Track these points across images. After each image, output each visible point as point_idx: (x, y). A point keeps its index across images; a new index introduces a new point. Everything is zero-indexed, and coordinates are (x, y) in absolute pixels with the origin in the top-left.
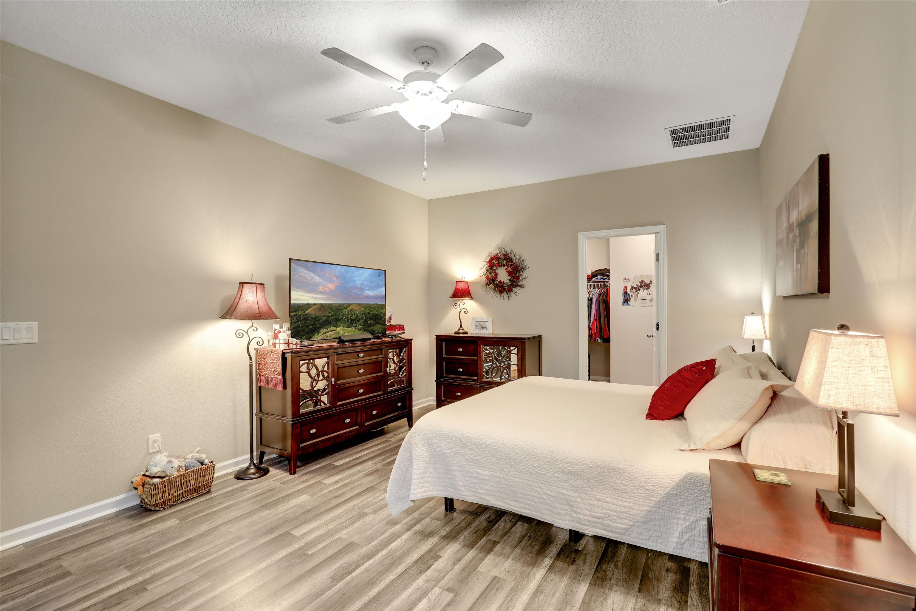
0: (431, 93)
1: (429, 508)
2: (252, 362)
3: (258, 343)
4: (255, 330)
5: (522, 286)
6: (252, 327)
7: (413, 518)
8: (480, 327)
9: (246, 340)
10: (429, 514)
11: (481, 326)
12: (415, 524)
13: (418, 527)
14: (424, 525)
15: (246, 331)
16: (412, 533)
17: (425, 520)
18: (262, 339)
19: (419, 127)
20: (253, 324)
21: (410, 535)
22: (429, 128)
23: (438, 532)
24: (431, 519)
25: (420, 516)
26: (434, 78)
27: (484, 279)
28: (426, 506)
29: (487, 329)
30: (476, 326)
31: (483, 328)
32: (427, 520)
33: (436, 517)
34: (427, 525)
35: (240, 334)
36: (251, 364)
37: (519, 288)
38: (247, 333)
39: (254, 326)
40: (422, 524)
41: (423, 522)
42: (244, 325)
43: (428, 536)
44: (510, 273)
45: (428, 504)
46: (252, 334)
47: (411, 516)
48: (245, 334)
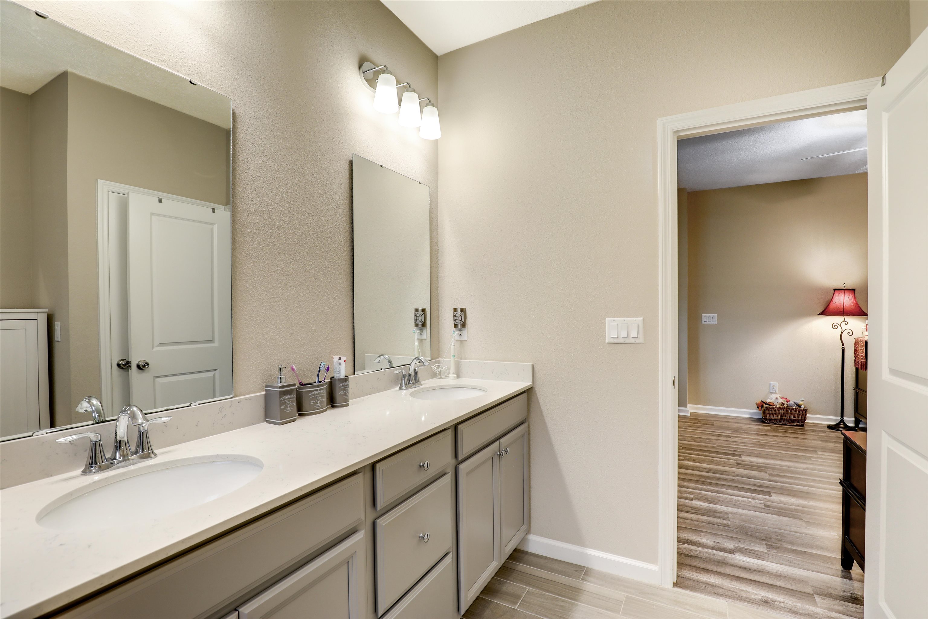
2: (844, 347)
3: (849, 333)
4: (846, 324)
6: (843, 321)
9: (839, 330)
15: (840, 324)
18: (851, 330)
20: (845, 319)
35: (835, 326)
36: (843, 348)
38: (840, 325)
39: (845, 320)
42: (838, 319)
46: (844, 327)
48: (839, 326)
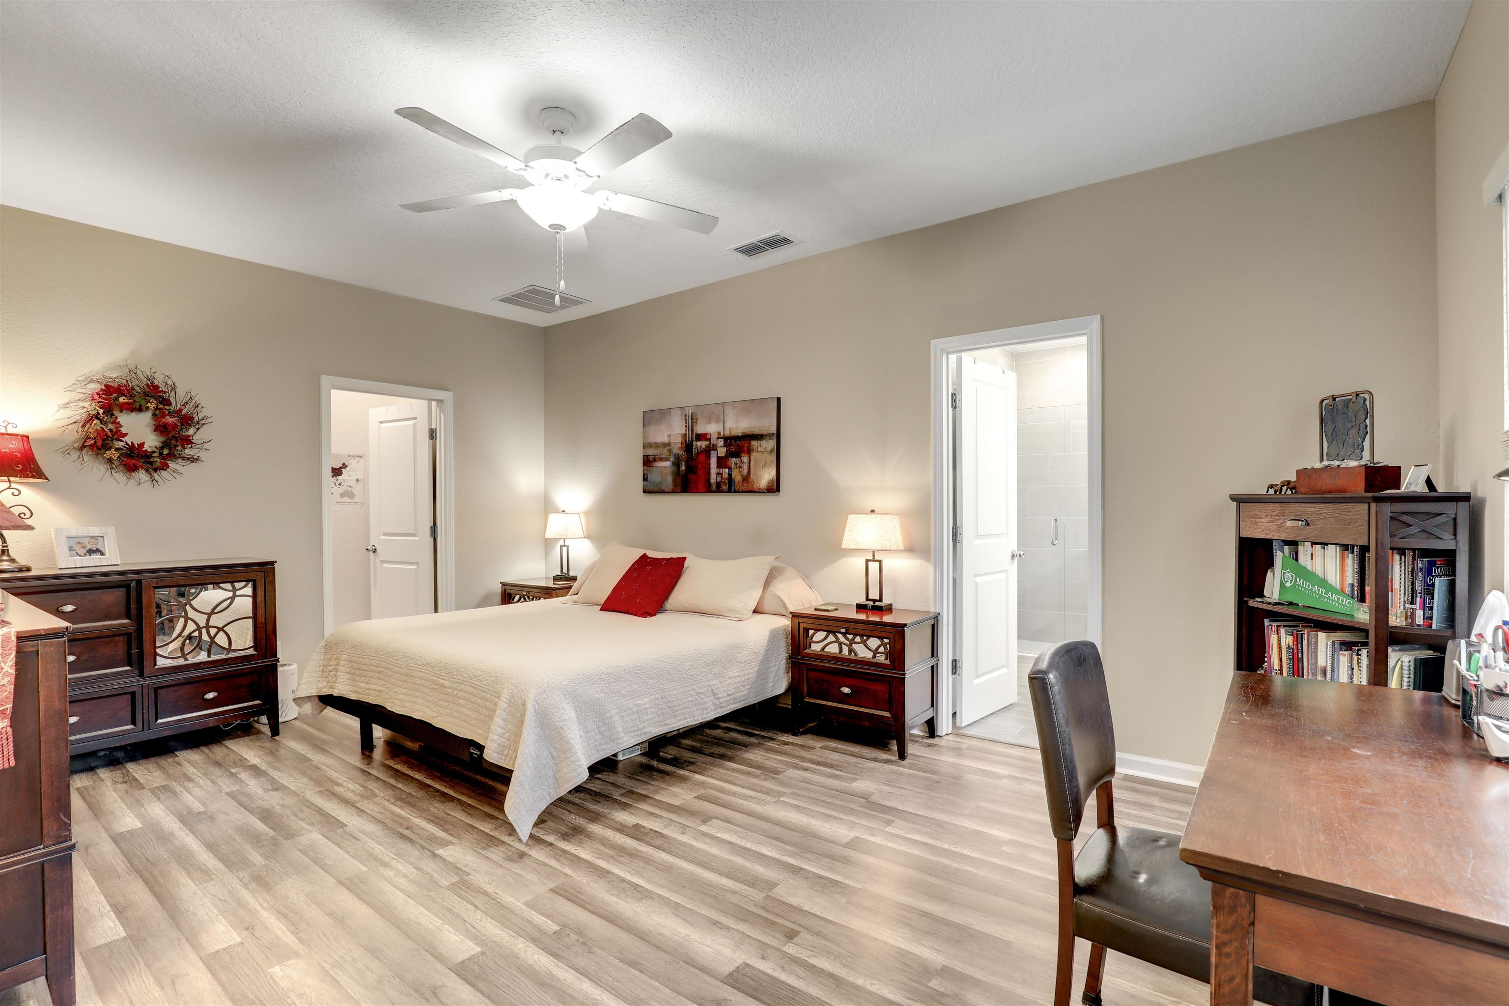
0: (566, 177)
5: (193, 460)
8: (82, 551)
11: (84, 548)
19: (550, 226)
22: (564, 228)
26: (572, 155)
27: (74, 434)
29: (102, 554)
30: (71, 549)
31: (91, 552)
37: (184, 463)
44: (160, 428)
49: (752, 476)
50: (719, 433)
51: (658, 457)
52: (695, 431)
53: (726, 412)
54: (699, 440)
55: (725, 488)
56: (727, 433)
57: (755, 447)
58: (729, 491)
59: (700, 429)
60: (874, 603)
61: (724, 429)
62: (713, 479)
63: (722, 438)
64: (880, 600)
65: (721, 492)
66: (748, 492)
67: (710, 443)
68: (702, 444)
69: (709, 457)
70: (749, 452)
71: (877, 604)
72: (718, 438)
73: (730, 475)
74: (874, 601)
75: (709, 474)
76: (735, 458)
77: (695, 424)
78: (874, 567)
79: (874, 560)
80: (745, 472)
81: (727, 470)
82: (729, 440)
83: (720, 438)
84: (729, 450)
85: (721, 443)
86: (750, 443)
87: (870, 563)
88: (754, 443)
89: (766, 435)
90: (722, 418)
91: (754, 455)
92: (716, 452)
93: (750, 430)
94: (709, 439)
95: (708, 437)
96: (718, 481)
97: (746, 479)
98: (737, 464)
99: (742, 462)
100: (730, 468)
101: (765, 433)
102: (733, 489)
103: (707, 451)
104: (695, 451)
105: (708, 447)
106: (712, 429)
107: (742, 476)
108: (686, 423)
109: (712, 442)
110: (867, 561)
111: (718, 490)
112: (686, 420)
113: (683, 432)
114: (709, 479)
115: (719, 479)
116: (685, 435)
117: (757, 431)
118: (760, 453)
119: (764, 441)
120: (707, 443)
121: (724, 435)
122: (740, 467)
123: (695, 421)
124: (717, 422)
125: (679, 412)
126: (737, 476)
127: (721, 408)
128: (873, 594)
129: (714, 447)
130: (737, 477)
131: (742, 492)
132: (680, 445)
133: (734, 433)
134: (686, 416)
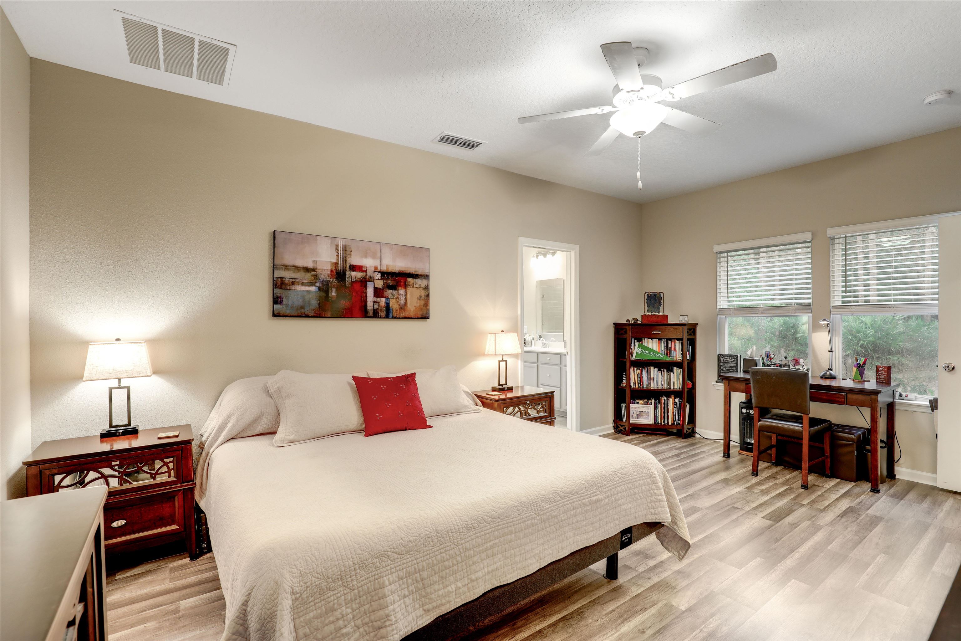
1: (639, 585)
7: (659, 575)
10: (639, 576)
12: (655, 567)
13: (652, 563)
14: (644, 564)
16: (657, 558)
17: (643, 570)
21: (659, 557)
23: (629, 554)
24: (636, 569)
25: (649, 576)
28: (643, 589)
32: (641, 569)
33: (630, 571)
34: (642, 563)
40: (647, 566)
41: (646, 568)
43: (640, 552)
45: (639, 591)
47: (661, 579)
49: (408, 305)
50: (376, 268)
51: (298, 280)
52: (348, 262)
53: (383, 251)
54: (354, 271)
55: (383, 314)
56: (384, 269)
57: (411, 283)
58: (387, 317)
59: (355, 260)
60: (502, 386)
61: (381, 265)
62: (370, 305)
63: (379, 272)
64: (506, 384)
65: (378, 317)
66: (405, 318)
67: (366, 275)
68: (358, 275)
69: (365, 287)
70: (406, 286)
71: (504, 386)
72: (375, 271)
73: (388, 304)
74: (502, 385)
75: (366, 301)
76: (392, 290)
77: (349, 256)
78: (503, 364)
79: (503, 361)
80: (402, 302)
81: (384, 300)
82: (385, 275)
83: (377, 272)
84: (387, 283)
85: (378, 276)
86: (406, 280)
87: (501, 363)
88: (409, 280)
89: (421, 275)
90: (379, 255)
91: (410, 290)
92: (373, 283)
93: (406, 269)
94: (366, 271)
95: (363, 269)
96: (375, 308)
97: (403, 308)
98: (394, 295)
99: (399, 294)
100: (387, 298)
101: (420, 273)
102: (391, 315)
103: (363, 282)
104: (348, 280)
105: (364, 278)
106: (369, 263)
107: (399, 305)
108: (337, 252)
109: (368, 274)
110: (499, 362)
111: (376, 315)
112: (337, 250)
113: (334, 261)
114: (365, 306)
115: (376, 306)
116: (336, 264)
117: (412, 271)
118: (415, 289)
119: (419, 279)
120: (363, 274)
121: (381, 270)
122: (397, 298)
123: (348, 252)
124: (374, 257)
125: (329, 241)
126: (393, 304)
127: (378, 247)
128: (502, 382)
129: (371, 279)
130: (394, 306)
131: (399, 318)
132: (329, 273)
133: (391, 270)
134: (337, 246)
